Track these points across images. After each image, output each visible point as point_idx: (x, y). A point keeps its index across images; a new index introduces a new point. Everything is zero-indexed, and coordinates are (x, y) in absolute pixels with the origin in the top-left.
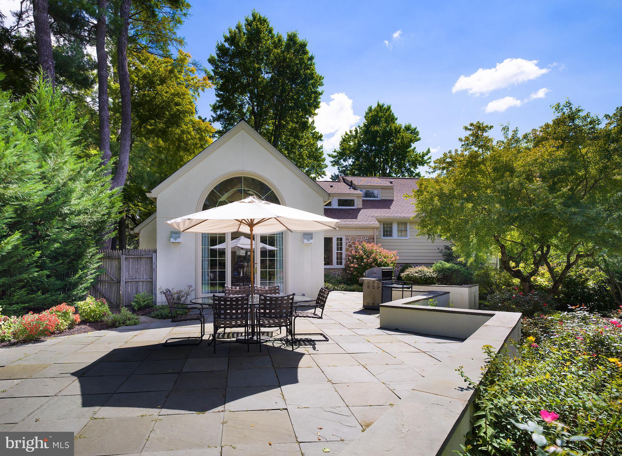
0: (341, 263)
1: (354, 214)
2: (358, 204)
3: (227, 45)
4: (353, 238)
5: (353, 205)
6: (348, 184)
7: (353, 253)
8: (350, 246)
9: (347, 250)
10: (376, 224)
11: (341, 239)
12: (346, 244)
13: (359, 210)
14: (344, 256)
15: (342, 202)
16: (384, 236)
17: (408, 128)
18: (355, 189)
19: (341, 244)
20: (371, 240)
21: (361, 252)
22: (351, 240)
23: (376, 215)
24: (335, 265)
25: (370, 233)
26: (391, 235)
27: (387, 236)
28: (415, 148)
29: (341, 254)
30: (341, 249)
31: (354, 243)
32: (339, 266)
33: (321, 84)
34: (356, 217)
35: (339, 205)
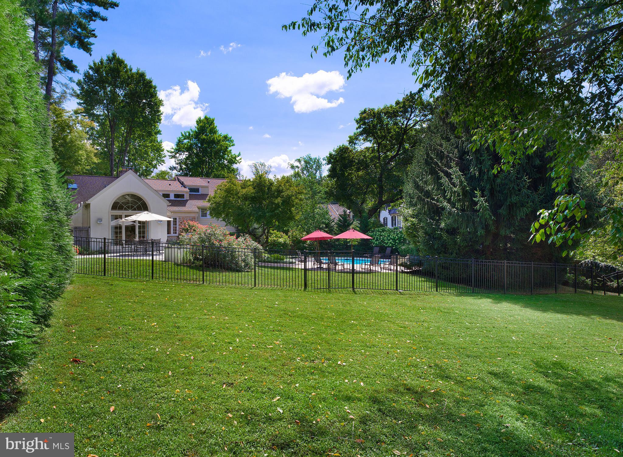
0: (176, 233)
1: (183, 203)
2: (187, 197)
3: (91, 73)
4: (183, 218)
5: (184, 198)
6: (181, 183)
7: (183, 227)
8: (181, 223)
9: (179, 225)
10: (197, 210)
11: (176, 219)
12: (179, 221)
13: (187, 201)
14: (177, 229)
15: (177, 196)
16: (202, 216)
17: (226, 137)
18: (185, 187)
19: (176, 222)
20: (193, 219)
21: (187, 226)
22: (182, 219)
23: (197, 204)
24: (172, 234)
25: (193, 215)
26: (206, 216)
27: (204, 216)
28: (231, 150)
29: (176, 227)
30: (176, 225)
31: (183, 221)
32: (175, 235)
33: (162, 105)
34: (185, 205)
35: (175, 197)
